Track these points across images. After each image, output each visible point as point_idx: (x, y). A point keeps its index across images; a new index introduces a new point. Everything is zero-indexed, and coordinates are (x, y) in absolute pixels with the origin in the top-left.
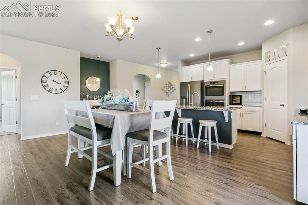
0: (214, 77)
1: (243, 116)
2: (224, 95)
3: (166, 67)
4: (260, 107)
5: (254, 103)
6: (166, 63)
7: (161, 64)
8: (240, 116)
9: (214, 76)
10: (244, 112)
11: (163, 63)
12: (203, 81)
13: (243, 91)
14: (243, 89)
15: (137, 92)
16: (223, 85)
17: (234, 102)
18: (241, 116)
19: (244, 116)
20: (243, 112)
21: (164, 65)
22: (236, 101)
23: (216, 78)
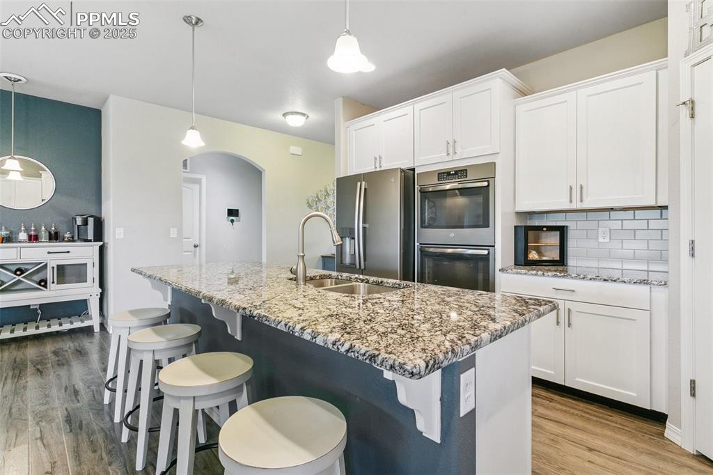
0: (451, 151)
1: (569, 325)
2: (488, 226)
3: (302, 126)
4: (655, 289)
5: (622, 260)
6: (303, 114)
7: (284, 115)
8: (558, 323)
9: (451, 146)
10: (574, 307)
11: (292, 113)
12: (413, 170)
13: (573, 207)
14: (571, 201)
15: (233, 213)
16: (486, 184)
17: (533, 255)
18: (561, 320)
19: (573, 322)
20: (569, 305)
21: (295, 122)
22: (543, 250)
23: (456, 157)
